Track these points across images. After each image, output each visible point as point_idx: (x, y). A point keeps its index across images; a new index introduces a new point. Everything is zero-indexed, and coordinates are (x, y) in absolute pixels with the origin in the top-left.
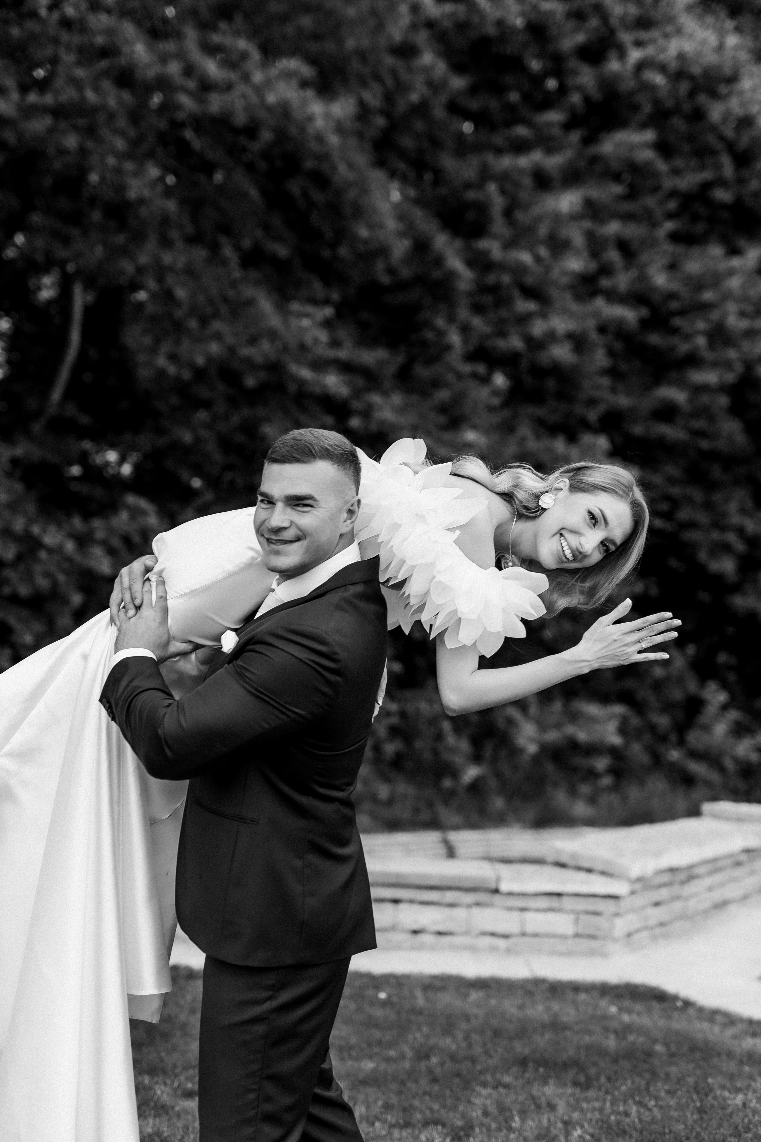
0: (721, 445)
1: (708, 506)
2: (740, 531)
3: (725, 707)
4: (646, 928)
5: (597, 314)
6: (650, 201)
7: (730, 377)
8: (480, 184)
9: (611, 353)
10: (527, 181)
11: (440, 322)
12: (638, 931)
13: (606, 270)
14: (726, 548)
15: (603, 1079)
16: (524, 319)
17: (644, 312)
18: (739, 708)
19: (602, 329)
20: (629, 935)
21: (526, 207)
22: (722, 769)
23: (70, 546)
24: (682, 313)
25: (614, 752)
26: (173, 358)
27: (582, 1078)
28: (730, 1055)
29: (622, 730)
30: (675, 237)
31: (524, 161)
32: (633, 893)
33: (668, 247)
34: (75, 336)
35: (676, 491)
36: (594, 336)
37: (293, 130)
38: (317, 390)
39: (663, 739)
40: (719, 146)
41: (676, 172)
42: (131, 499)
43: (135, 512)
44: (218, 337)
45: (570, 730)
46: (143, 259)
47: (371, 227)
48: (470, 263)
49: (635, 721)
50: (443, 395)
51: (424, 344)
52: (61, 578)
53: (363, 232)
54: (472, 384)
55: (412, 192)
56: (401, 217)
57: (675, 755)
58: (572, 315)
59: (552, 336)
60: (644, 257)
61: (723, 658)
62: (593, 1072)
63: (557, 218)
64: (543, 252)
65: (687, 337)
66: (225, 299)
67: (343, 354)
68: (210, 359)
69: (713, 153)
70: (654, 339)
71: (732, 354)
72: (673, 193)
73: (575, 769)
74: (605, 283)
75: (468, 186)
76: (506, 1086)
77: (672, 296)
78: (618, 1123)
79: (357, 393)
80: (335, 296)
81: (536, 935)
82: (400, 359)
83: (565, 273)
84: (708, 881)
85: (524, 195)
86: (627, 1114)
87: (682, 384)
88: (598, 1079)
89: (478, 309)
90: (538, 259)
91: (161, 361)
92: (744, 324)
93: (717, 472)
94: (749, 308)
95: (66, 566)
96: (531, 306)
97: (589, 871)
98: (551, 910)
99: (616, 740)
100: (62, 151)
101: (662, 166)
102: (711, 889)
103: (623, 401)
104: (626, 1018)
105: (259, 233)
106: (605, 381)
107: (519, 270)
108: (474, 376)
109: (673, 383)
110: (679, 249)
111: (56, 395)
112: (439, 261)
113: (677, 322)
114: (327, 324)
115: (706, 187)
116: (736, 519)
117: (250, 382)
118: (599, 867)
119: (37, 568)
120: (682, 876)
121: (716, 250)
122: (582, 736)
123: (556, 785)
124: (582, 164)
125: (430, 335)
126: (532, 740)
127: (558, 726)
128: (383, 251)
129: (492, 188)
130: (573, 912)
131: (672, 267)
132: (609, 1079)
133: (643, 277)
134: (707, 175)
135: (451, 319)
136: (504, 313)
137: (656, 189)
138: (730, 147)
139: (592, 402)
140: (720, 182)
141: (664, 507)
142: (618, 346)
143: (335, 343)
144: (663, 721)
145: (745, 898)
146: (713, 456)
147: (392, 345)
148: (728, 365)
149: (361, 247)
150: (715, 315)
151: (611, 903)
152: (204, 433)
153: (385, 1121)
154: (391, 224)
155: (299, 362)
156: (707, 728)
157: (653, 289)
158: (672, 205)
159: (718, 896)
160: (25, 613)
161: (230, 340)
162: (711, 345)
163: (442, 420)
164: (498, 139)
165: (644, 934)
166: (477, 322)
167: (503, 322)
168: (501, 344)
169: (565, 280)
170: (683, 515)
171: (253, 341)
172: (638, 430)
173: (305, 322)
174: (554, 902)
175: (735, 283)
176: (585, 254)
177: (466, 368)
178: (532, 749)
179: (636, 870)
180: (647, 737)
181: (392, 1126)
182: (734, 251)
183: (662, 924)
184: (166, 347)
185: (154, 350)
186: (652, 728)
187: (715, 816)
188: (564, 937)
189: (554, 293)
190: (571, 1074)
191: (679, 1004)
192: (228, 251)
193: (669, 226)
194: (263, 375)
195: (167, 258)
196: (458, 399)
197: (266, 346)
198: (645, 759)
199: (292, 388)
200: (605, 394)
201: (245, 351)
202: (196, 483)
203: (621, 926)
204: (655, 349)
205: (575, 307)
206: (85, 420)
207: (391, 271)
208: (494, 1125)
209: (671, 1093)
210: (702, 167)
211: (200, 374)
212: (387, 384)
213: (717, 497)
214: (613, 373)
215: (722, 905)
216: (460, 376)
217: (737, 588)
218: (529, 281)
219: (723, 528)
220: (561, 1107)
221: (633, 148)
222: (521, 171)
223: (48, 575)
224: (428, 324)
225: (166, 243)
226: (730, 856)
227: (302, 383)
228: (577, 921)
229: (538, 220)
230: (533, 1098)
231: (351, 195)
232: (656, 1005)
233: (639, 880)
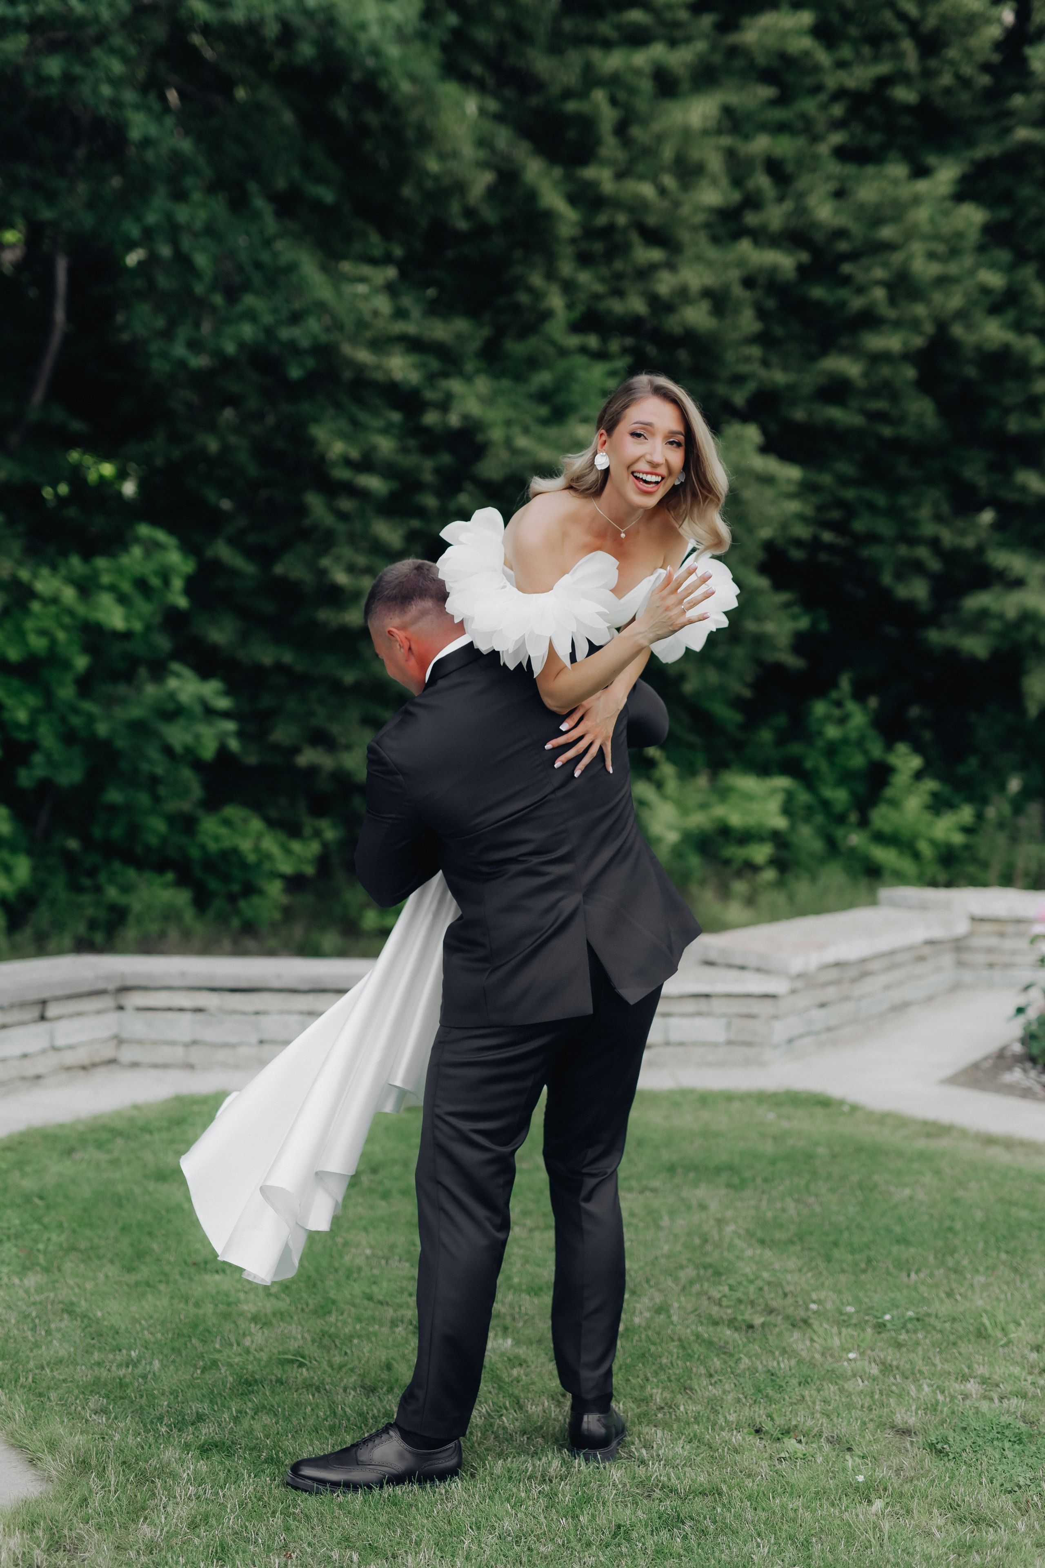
0: (907, 431)
1: (894, 513)
2: (935, 543)
3: (918, 776)
4: (810, 1033)
5: (741, 263)
6: (809, 105)
7: (918, 341)
8: (583, 94)
9: (761, 313)
10: (646, 85)
11: (536, 280)
12: (801, 1036)
13: (752, 202)
14: (917, 567)
15: (759, 1181)
16: (645, 273)
17: (804, 257)
18: (938, 777)
19: (749, 282)
20: (790, 1041)
21: (644, 122)
22: (916, 856)
23: (69, 594)
24: (853, 256)
25: (777, 838)
26: (194, 345)
27: (736, 1181)
28: (900, 1154)
29: (787, 810)
30: (841, 153)
31: (641, 58)
32: (793, 992)
33: (834, 167)
34: (60, 315)
35: (850, 494)
36: (738, 291)
37: (341, 42)
38: (379, 376)
39: (841, 819)
40: (899, 27)
41: (841, 65)
42: (144, 530)
43: (152, 547)
44: (251, 316)
45: (720, 811)
46: (152, 218)
47: (442, 157)
48: (573, 200)
49: (804, 797)
50: (544, 378)
51: (517, 308)
52: (61, 636)
53: (433, 165)
54: (580, 360)
55: (493, 105)
56: (483, 142)
57: (856, 839)
58: (710, 264)
59: (683, 294)
60: (802, 183)
61: (914, 711)
62: (747, 1174)
63: (686, 133)
64: (669, 181)
65: (861, 290)
66: (258, 266)
67: (410, 328)
68: (242, 345)
69: (892, 37)
70: (818, 292)
71: (920, 310)
72: (840, 94)
73: (727, 862)
74: (751, 219)
75: (567, 94)
76: (654, 1191)
77: (841, 233)
78: (775, 1218)
79: (431, 378)
80: (398, 252)
81: (681, 1044)
82: (486, 332)
83: (698, 208)
84: (884, 979)
85: (641, 105)
86: (784, 1210)
87: (854, 351)
88: (754, 1179)
89: (584, 259)
90: (662, 191)
91: (180, 350)
92: (934, 269)
93: (903, 469)
94: (940, 248)
95: (67, 620)
96: (656, 255)
97: (742, 968)
98: (699, 1014)
99: (780, 823)
100: (43, 80)
101: (823, 57)
102: (887, 987)
103: (779, 377)
104: (785, 1124)
105: (296, 172)
106: (755, 351)
107: (637, 207)
108: (584, 350)
109: (844, 351)
110: (850, 169)
111: (38, 396)
112: (532, 196)
113: (847, 268)
114: (391, 289)
115: (883, 83)
116: (929, 529)
117: (295, 373)
118: (753, 962)
119: (29, 624)
120: (853, 972)
121: (898, 170)
122: (736, 820)
123: (703, 883)
124: (717, 58)
125: (523, 298)
126: (671, 827)
127: (704, 806)
128: (460, 187)
129: (599, 96)
130: (723, 1015)
131: (840, 194)
132: (766, 1180)
133: (801, 210)
134: (883, 68)
135: (551, 275)
136: (618, 265)
137: (818, 89)
138: (913, 27)
139: (738, 380)
140: (902, 77)
141: (835, 515)
142: (771, 303)
143: (400, 314)
144: (839, 796)
145: (930, 999)
146: (897, 445)
147: (473, 313)
148: (915, 325)
149: (429, 184)
150: (897, 258)
151: (769, 1002)
152: (233, 439)
153: (524, 1225)
154: (468, 151)
155: (354, 340)
156: (895, 804)
157: (815, 225)
158: (838, 110)
159: (896, 996)
160: (16, 683)
161: (268, 319)
162: (892, 301)
163: (544, 411)
164: (604, 28)
165: (808, 1040)
166: (584, 277)
167: (619, 276)
168: (617, 307)
169: (700, 218)
170: (859, 525)
171: (296, 318)
172: (799, 415)
173: (362, 289)
174: (703, 1005)
175: (921, 215)
176: (724, 181)
177: (573, 341)
178: (672, 837)
179: (797, 964)
180: (819, 818)
181: (531, 1230)
182: (921, 171)
183: (829, 1029)
184: (183, 332)
185: (168, 334)
186: (826, 805)
187: (894, 904)
188: (715, 1045)
189: (685, 236)
190: (724, 1177)
191: (846, 1109)
192: (260, 203)
193: (837, 138)
194: (310, 362)
195: (182, 214)
196: (564, 383)
197: (314, 325)
198: (818, 845)
199: (347, 375)
200: (755, 368)
201: (285, 333)
202: (226, 504)
203: (781, 1030)
204: (819, 304)
205: (712, 253)
206: (77, 426)
207: (469, 213)
208: (641, 1225)
209: (832, 1190)
210: (876, 59)
211: (225, 364)
212: (469, 367)
213: (904, 500)
214: (764, 339)
215: (901, 1007)
216: (563, 352)
217: (932, 619)
218: (651, 220)
219: (913, 541)
220: (714, 1206)
221: (784, 34)
222: (637, 72)
223: (42, 632)
224: (519, 283)
225: (180, 195)
226: (909, 948)
227: (360, 369)
228: (728, 1026)
229: (660, 138)
230: (683, 1200)
231: (414, 115)
232: (819, 1112)
233: (800, 976)
